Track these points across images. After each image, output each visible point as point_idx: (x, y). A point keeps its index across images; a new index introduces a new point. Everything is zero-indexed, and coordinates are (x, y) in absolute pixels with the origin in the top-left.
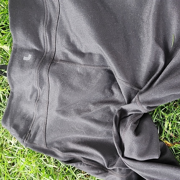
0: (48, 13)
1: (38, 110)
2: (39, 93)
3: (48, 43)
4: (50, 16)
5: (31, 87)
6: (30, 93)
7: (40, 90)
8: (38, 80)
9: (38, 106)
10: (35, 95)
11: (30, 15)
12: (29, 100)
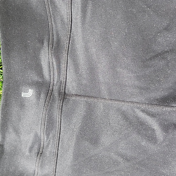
0: (54, 31)
1: (42, 166)
2: (42, 143)
3: (56, 71)
4: (58, 35)
5: (32, 135)
6: (29, 144)
7: (45, 139)
8: (46, 124)
9: (42, 162)
10: (36, 147)
11: (29, 35)
12: (27, 153)
